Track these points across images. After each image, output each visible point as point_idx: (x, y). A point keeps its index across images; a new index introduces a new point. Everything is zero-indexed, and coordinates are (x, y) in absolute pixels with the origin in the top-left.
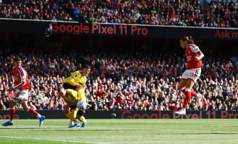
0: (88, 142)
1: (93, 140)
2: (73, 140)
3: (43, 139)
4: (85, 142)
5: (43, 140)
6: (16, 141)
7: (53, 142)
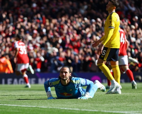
0: (106, 111)
1: (112, 108)
2: (86, 109)
3: (50, 107)
4: (102, 111)
5: (51, 109)
6: (18, 110)
7: (63, 111)
